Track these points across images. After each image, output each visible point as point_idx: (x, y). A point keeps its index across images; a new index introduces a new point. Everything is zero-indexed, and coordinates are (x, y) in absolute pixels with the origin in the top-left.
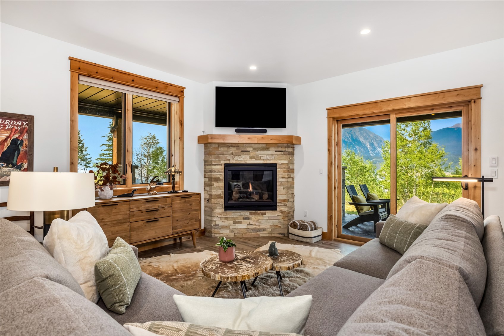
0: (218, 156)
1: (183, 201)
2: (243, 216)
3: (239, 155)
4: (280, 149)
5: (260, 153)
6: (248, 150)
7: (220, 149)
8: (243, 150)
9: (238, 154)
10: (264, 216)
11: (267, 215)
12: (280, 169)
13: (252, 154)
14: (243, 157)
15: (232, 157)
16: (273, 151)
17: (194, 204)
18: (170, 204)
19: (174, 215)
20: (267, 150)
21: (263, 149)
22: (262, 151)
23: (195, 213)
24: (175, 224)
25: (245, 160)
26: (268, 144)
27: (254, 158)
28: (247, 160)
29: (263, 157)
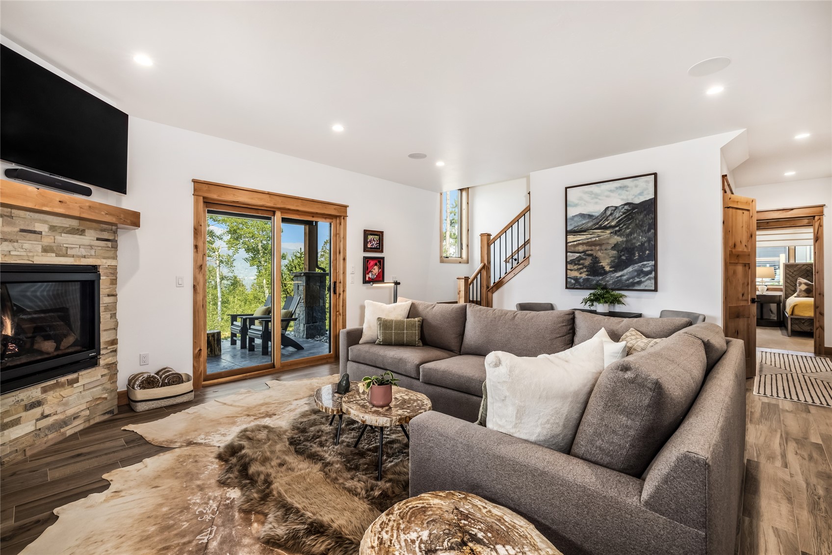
2: (24, 402)
3: (12, 241)
5: (65, 239)
6: (38, 229)
8: (23, 227)
9: (10, 238)
10: (74, 385)
11: (81, 382)
13: (47, 241)
14: (25, 246)
16: (92, 238)
20: (81, 235)
21: (72, 231)
22: (69, 236)
25: (31, 254)
26: (82, 222)
27: (52, 251)
28: (35, 254)
29: (74, 250)
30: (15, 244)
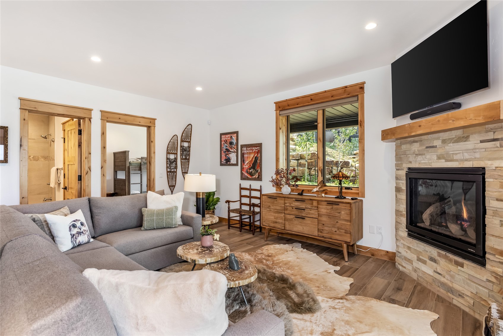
0: (400, 157)
1: (329, 207)
2: (429, 254)
3: (422, 155)
4: (491, 136)
5: (451, 147)
6: (435, 145)
7: (402, 148)
8: (427, 145)
9: (421, 153)
10: (459, 268)
11: (465, 269)
12: (492, 180)
13: (440, 151)
14: (428, 157)
15: (415, 157)
16: (475, 142)
17: (343, 213)
18: (316, 207)
19: (319, 218)
20: (465, 141)
21: (459, 140)
22: (455, 144)
23: (345, 224)
24: (321, 227)
25: (430, 162)
26: (465, 130)
27: (444, 158)
28: (432, 161)
29: (458, 155)
30: (423, 156)
